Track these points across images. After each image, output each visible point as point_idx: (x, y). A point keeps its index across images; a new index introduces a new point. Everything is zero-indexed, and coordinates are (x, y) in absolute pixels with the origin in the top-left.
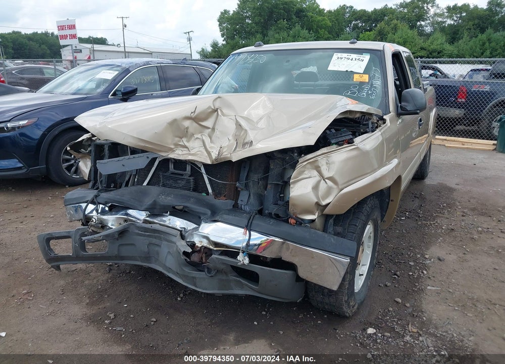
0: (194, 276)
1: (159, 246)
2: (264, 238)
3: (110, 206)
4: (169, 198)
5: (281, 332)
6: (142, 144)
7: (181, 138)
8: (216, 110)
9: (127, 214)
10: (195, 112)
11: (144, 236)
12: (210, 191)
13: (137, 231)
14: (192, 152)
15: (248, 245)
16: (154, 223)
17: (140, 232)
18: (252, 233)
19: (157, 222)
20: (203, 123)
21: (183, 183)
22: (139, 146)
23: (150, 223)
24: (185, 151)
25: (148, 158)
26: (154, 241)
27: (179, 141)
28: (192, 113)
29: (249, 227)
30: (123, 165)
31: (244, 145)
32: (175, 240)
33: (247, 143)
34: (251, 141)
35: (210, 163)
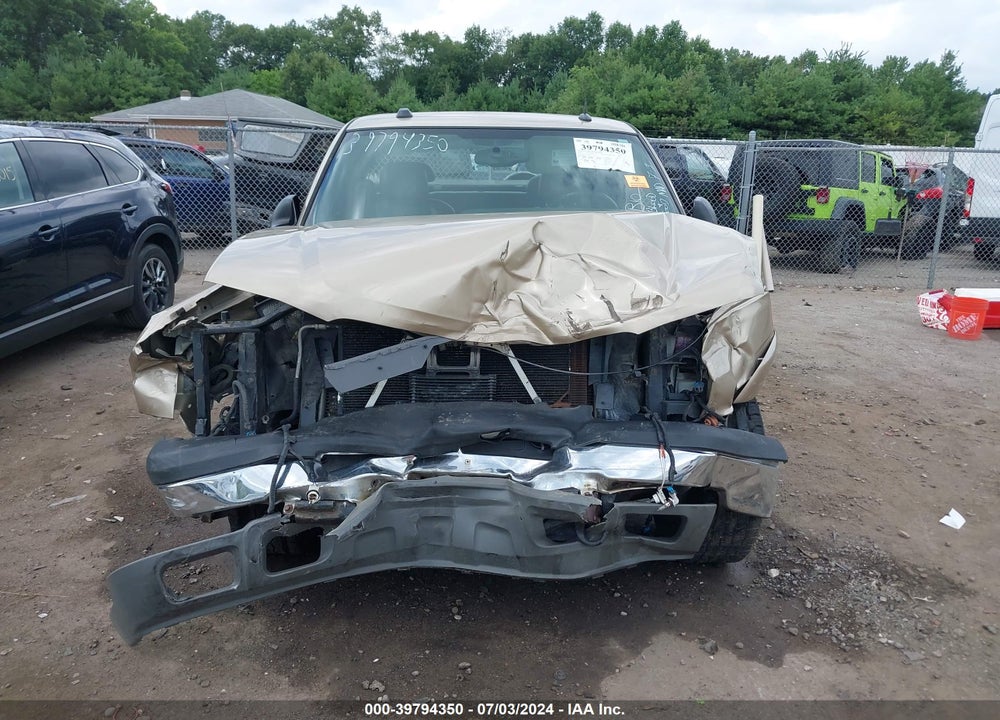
0: (557, 553)
1: (447, 518)
2: (694, 456)
3: (322, 460)
4: (465, 421)
5: (675, 614)
6: (418, 321)
7: (484, 303)
8: (539, 247)
9: (376, 469)
10: (507, 250)
11: (415, 504)
12: (533, 394)
13: (398, 499)
14: (506, 326)
15: (672, 471)
16: (436, 475)
17: (405, 500)
18: (674, 452)
19: (443, 471)
20: (520, 272)
21: (470, 388)
22: (413, 325)
23: (422, 476)
24: (492, 326)
25: (425, 347)
26: (432, 511)
27: (481, 309)
28: (503, 254)
29: (664, 445)
30: (380, 368)
31: (636, 304)
32: (503, 496)
33: (644, 300)
34: (658, 296)
35: (551, 343)
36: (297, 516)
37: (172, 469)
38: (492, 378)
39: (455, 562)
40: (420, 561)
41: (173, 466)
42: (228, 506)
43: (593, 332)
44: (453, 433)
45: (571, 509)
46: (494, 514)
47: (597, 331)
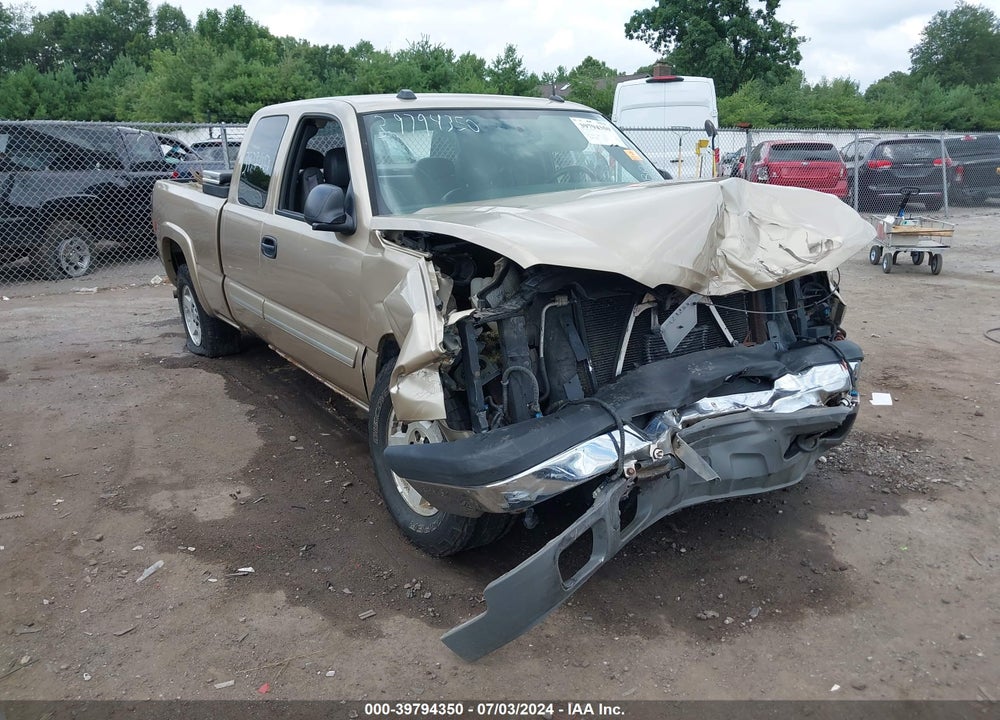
4: (710, 368)
7: (712, 260)
12: (731, 339)
15: (852, 380)
21: (689, 341)
23: (688, 424)
28: (717, 214)
29: (844, 360)
30: (681, 327)
31: (812, 248)
32: (752, 426)
33: (818, 244)
34: (828, 240)
35: (755, 290)
36: (639, 477)
37: (515, 461)
38: (705, 328)
39: (710, 495)
40: (683, 502)
41: (515, 457)
42: (577, 483)
43: (793, 275)
44: (707, 380)
45: (831, 419)
46: (745, 445)
47: (797, 274)
